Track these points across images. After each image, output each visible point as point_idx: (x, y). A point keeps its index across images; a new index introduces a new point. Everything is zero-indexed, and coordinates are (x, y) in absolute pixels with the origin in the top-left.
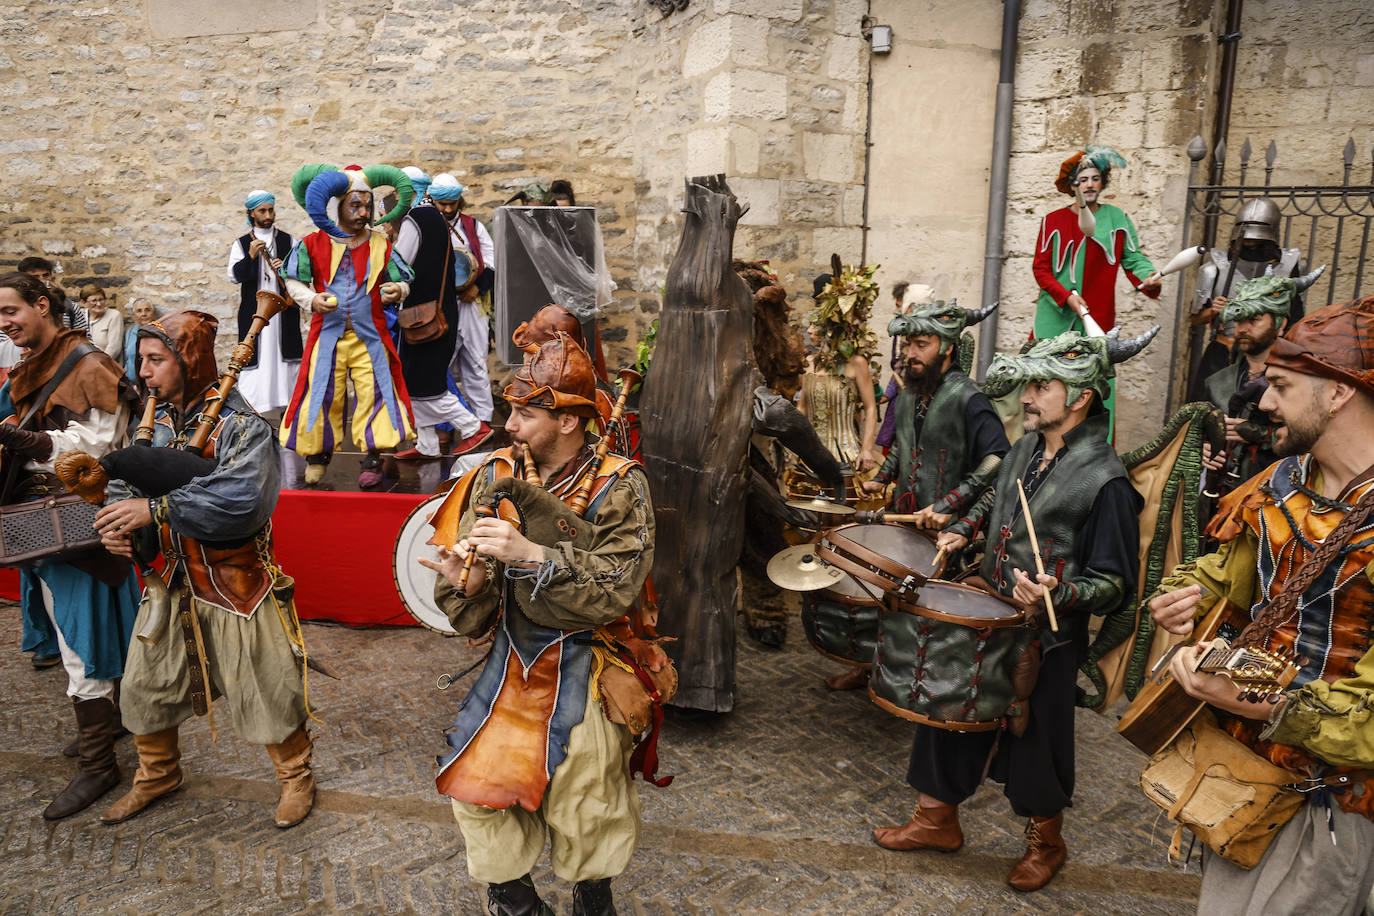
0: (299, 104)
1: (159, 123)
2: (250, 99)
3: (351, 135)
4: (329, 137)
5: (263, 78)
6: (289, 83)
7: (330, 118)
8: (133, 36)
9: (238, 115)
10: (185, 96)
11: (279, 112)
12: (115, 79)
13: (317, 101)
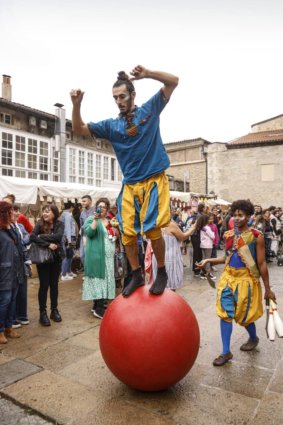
0: (275, 193)
1: (258, 195)
2: (269, 193)
3: (281, 196)
4: (278, 196)
5: (271, 191)
6: (274, 191)
7: (278, 194)
8: (256, 186)
9: (267, 194)
10: (261, 192)
11: (272, 194)
12: (253, 191)
13: (277, 193)
